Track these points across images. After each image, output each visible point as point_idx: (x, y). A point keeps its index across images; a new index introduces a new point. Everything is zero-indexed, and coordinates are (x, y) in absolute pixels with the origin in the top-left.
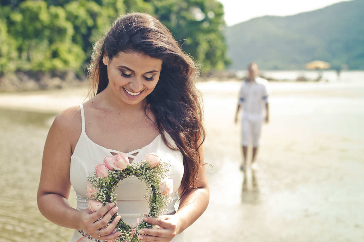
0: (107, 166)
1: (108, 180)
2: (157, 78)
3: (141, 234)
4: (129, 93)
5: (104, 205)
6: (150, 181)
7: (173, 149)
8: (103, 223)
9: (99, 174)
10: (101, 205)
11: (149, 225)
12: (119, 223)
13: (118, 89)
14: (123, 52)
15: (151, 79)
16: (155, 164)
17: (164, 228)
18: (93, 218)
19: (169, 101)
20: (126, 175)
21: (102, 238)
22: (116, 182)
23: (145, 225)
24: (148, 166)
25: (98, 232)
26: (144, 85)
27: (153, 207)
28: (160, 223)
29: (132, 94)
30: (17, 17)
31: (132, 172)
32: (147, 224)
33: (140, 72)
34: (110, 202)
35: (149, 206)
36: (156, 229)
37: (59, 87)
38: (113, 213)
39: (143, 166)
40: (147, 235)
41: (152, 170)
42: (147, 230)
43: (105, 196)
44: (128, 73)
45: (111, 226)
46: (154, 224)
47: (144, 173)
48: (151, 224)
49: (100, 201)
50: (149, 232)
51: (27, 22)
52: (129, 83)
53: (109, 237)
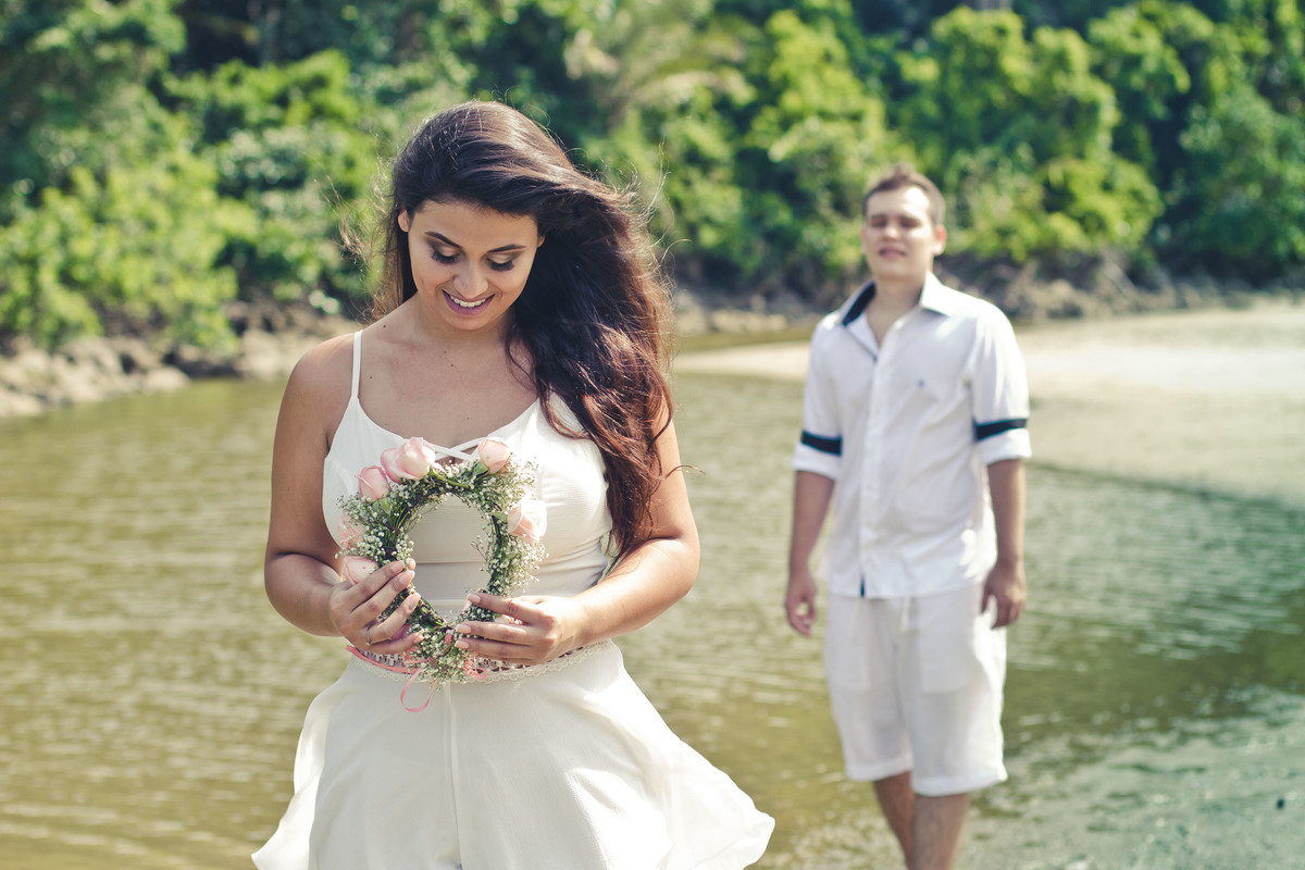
0: (386, 474)
1: (389, 506)
2: (524, 265)
3: (465, 636)
4: (457, 301)
5: (380, 566)
6: (487, 507)
7: (571, 436)
8: (373, 609)
9: (365, 491)
10: (370, 567)
11: (485, 613)
12: (418, 610)
13: (432, 292)
14: (433, 200)
15: (507, 266)
16: (497, 463)
17: (525, 623)
18: (351, 598)
19: (565, 321)
20: (432, 491)
21: (378, 648)
22: (407, 509)
23: (476, 614)
24: (482, 468)
25: (364, 632)
26: (489, 282)
27: (495, 570)
28: (512, 611)
29: (464, 304)
30: (922, 69)
31: (443, 485)
32: (484, 611)
33: (476, 249)
34: (394, 558)
35: (486, 567)
36: (504, 624)
37: (1072, 313)
38: (401, 585)
39: (470, 469)
40: (480, 638)
41: (493, 480)
42: (477, 624)
43: (381, 544)
44: (448, 251)
45: (396, 618)
46: (500, 614)
47: (473, 487)
48: (492, 613)
49: (368, 557)
50: (482, 630)
51: (955, 83)
52: (454, 278)
53: (393, 647)
